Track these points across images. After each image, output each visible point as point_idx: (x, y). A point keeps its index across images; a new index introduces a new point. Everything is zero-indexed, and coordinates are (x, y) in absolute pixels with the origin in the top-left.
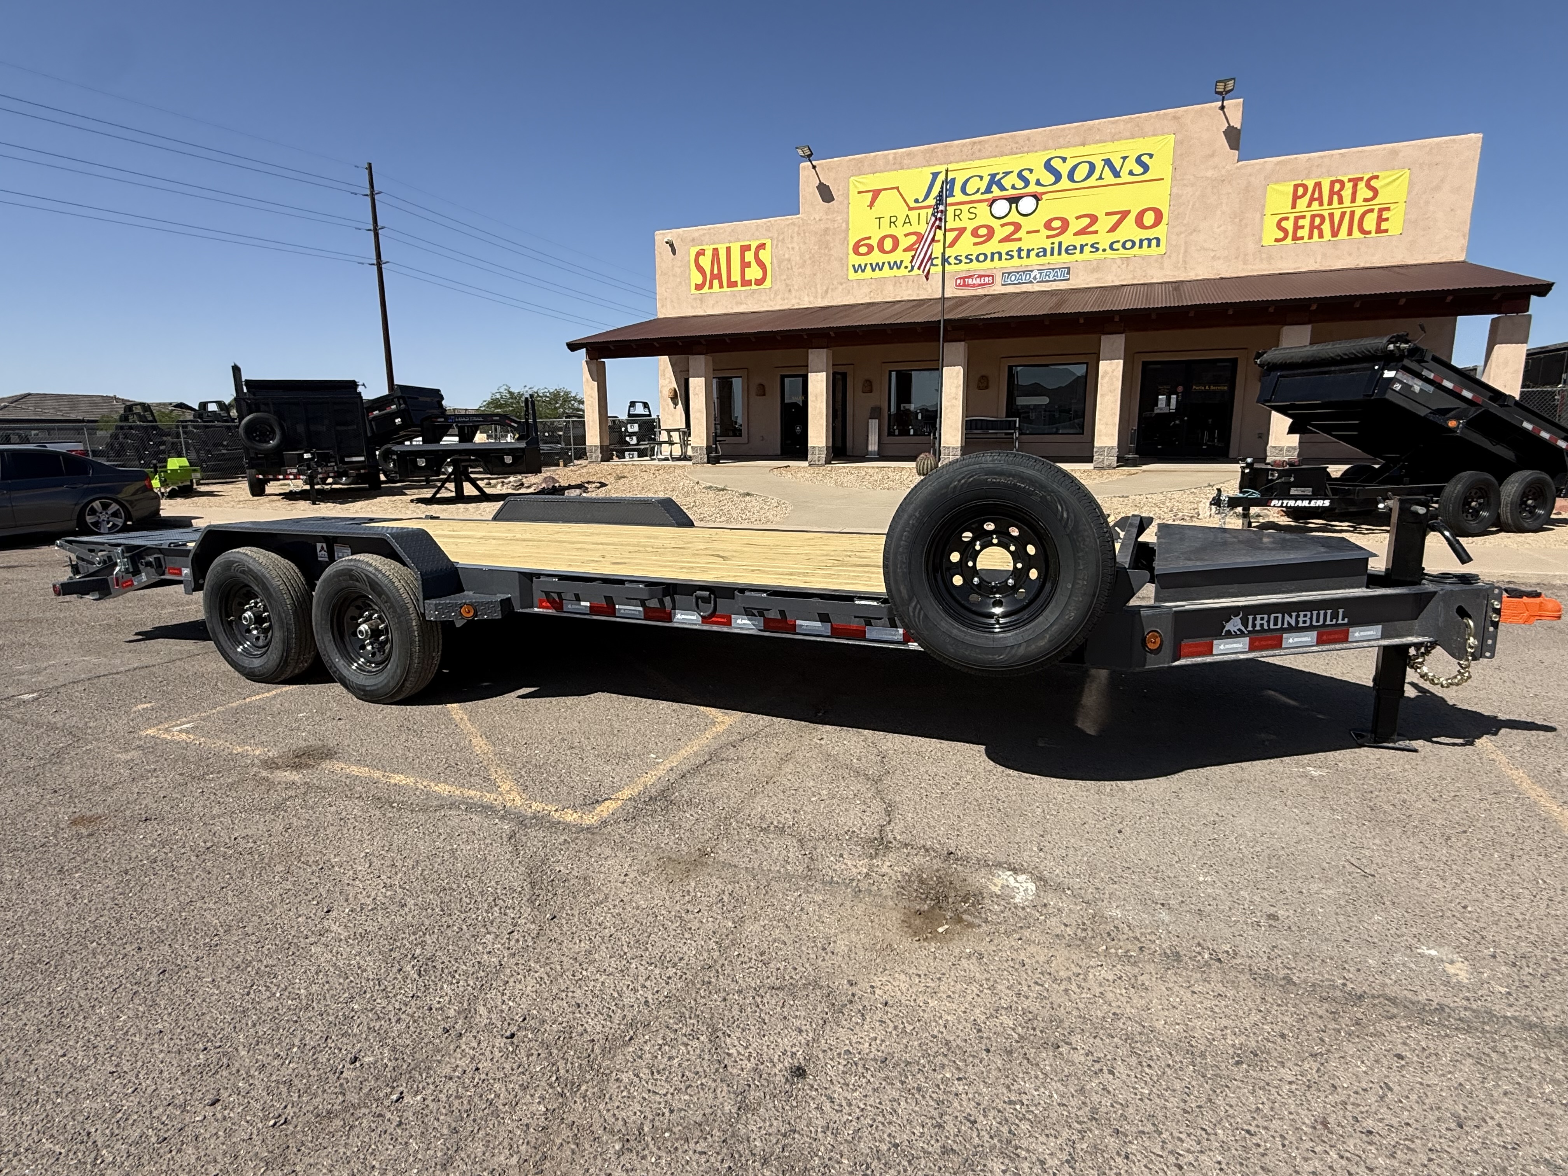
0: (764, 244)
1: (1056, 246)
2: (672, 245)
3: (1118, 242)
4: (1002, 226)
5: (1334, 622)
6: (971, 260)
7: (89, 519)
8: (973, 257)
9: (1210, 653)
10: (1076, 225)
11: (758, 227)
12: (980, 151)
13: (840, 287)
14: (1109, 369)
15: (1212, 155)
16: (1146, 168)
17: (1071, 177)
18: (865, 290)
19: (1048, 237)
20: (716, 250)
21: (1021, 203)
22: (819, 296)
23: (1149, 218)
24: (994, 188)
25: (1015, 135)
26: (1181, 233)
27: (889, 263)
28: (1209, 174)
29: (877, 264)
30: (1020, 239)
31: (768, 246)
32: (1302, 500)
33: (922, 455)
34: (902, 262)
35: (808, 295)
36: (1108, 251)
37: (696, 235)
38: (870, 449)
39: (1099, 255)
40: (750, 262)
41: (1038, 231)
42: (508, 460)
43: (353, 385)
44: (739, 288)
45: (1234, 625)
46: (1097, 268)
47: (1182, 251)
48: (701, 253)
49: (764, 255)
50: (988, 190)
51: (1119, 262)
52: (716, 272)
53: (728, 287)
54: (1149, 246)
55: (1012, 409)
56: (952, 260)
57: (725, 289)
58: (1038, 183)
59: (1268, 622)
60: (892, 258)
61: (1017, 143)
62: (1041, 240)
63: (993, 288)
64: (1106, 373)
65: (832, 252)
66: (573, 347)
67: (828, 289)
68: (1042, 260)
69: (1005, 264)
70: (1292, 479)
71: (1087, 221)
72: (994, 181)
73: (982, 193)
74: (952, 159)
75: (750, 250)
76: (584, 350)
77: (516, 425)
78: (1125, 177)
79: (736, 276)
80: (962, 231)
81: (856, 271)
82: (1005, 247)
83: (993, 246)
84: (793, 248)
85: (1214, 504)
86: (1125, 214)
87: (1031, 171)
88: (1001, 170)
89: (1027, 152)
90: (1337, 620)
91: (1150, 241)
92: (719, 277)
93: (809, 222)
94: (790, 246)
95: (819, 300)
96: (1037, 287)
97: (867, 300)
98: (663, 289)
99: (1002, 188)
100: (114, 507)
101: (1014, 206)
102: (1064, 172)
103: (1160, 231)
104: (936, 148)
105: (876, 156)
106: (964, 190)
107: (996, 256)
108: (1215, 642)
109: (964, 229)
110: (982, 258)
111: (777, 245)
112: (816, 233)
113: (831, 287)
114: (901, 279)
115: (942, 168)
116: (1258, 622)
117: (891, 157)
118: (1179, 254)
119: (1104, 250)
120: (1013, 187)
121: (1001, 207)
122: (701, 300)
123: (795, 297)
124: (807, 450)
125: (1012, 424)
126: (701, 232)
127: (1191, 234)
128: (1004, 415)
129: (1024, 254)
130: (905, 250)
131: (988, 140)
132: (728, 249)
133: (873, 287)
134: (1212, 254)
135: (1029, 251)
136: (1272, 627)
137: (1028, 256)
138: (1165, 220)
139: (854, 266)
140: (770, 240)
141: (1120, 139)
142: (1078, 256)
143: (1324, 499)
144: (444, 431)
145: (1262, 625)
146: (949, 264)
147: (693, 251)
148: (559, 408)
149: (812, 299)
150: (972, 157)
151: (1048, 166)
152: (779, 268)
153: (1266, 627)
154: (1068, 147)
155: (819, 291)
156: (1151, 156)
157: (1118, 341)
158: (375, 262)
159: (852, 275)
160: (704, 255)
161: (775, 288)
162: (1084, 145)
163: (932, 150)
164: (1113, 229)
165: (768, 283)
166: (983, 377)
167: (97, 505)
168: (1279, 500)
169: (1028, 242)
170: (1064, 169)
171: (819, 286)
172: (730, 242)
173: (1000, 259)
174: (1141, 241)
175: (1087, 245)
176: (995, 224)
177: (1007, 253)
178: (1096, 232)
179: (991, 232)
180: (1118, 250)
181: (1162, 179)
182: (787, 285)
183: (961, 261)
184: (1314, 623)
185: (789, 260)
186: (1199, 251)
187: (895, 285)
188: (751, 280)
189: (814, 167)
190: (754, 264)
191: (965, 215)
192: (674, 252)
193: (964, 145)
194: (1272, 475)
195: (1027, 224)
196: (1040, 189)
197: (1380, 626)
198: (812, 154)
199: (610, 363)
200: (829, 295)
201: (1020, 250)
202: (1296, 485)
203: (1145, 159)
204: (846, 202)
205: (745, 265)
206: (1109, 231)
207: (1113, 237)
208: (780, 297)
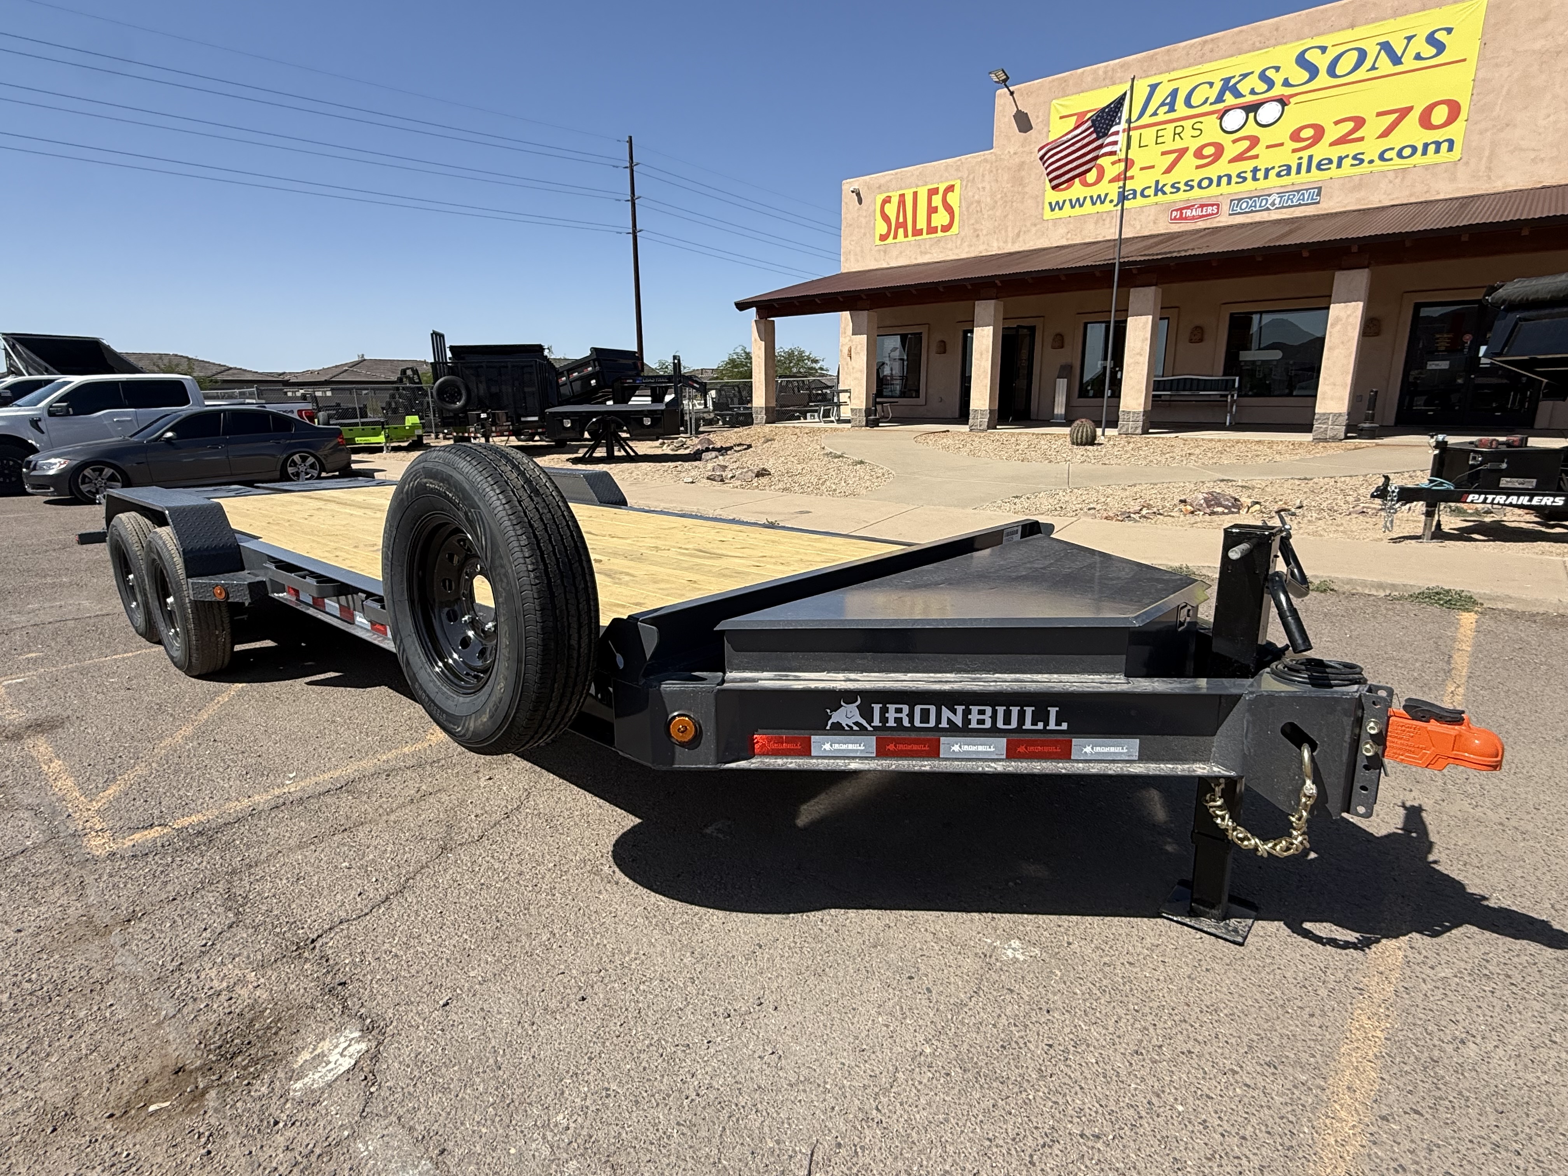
0: (953, 186)
1: (1305, 162)
2: (858, 194)
3: (1392, 149)
4: (1234, 141)
5: (1040, 726)
6: (1192, 187)
7: (291, 470)
8: (1195, 184)
9: (806, 752)
10: (1333, 133)
11: (947, 167)
12: (1212, 51)
13: (1034, 230)
14: (1343, 315)
15: (1544, 20)
16: (1440, 47)
17: (1331, 71)
18: (1062, 230)
19: (1294, 151)
20: (902, 196)
21: (1261, 111)
22: (1010, 240)
23: (1440, 115)
24: (1228, 96)
25: (1259, 26)
26: (1486, 130)
27: (1091, 197)
28: (1538, 45)
29: (1078, 200)
30: (1256, 157)
31: (957, 188)
32: (1519, 495)
33: (1078, 422)
34: (1106, 195)
35: (997, 240)
36: (1377, 162)
37: (883, 181)
38: (1056, 412)
39: (1365, 168)
40: (937, 207)
41: (1282, 144)
42: (647, 421)
43: (539, 348)
44: (925, 236)
45: (847, 715)
46: (1360, 184)
47: (1487, 153)
48: (887, 200)
49: (952, 199)
50: (1220, 99)
51: (1391, 175)
52: (901, 220)
53: (913, 235)
54: (1437, 151)
55: (1232, 364)
56: (1168, 189)
57: (910, 238)
58: (1286, 83)
59: (911, 716)
60: (1094, 191)
61: (1261, 35)
62: (1286, 156)
63: (1217, 219)
64: (1338, 319)
65: (1027, 189)
66: (742, 306)
67: (1020, 232)
68: (1286, 180)
69: (1235, 189)
70: (1504, 466)
71: (1350, 125)
72: (1229, 86)
73: (1211, 104)
74: (1175, 65)
75: (937, 193)
76: (754, 309)
77: (697, 386)
78: (1409, 62)
79: (922, 224)
80: (1182, 152)
81: (1052, 210)
82: (1234, 169)
83: (1221, 167)
84: (984, 188)
85: (1378, 496)
86: (1404, 112)
87: (1277, 69)
88: (1237, 72)
89: (1274, 46)
90: (1046, 724)
91: (1438, 144)
92: (904, 225)
93: (1002, 157)
94: (980, 186)
95: (1010, 244)
96: (1275, 215)
97: (1064, 242)
98: (848, 242)
99: (1237, 94)
100: (311, 460)
101: (1251, 115)
102: (1323, 66)
103: (1457, 131)
104: (1157, 54)
105: (1083, 73)
106: (1188, 103)
107: (1224, 180)
108: (814, 738)
109: (1186, 150)
110: (1205, 183)
111: (966, 186)
112: (1009, 169)
113: (1024, 229)
114: (1105, 215)
115: (1164, 78)
116: (891, 715)
117: (1101, 72)
118: (1481, 159)
119: (1371, 162)
120: (1253, 92)
121: (1235, 119)
122: (885, 252)
123: (983, 243)
124: (968, 414)
125: (1230, 383)
126: (888, 178)
127: (1501, 130)
128: (1221, 373)
129: (1261, 175)
130: (1110, 181)
131: (1223, 37)
132: (915, 194)
133: (1071, 226)
134: (1532, 155)
135: (1267, 171)
136: (917, 723)
137: (1266, 177)
138: (1463, 115)
139: (1050, 204)
140: (959, 181)
141: (1407, 13)
142: (1334, 172)
143: (1555, 496)
144: (631, 392)
145: (898, 720)
146: (1164, 193)
147: (880, 199)
148: (793, 367)
149: (1001, 244)
150: (1202, 60)
151: (1302, 61)
152: (968, 211)
153: (906, 723)
154: (1332, 32)
155: (1010, 235)
156: (1449, 31)
157: (1360, 278)
158: (631, 231)
159: (1048, 214)
160: (889, 202)
161: (963, 234)
162: (1352, 27)
163: (1152, 57)
164: (1386, 134)
165: (955, 229)
166: (1197, 327)
167: (296, 457)
168: (1480, 494)
169: (1266, 158)
170: (1322, 62)
171: (1010, 229)
172: (917, 186)
173: (1229, 183)
174: (1426, 146)
175: (1347, 156)
176: (1226, 140)
177: (1239, 176)
178: (1361, 139)
179: (1219, 149)
180: (1391, 159)
181: (1464, 60)
182: (975, 230)
183: (1178, 189)
184: (1000, 724)
185: (979, 202)
186: (1512, 152)
187: (1096, 223)
188: (937, 227)
189: (1012, 93)
190: (941, 209)
191: (1188, 132)
192: (860, 201)
193: (1192, 46)
194: (1474, 458)
195: (1266, 136)
196: (1288, 91)
197: (1138, 741)
198: (1008, 78)
199: (779, 322)
200: (1021, 239)
201: (1255, 170)
202: (1509, 474)
203: (1441, 36)
204: (1045, 130)
205: (932, 210)
206: (1380, 136)
207: (1385, 143)
208: (966, 243)
